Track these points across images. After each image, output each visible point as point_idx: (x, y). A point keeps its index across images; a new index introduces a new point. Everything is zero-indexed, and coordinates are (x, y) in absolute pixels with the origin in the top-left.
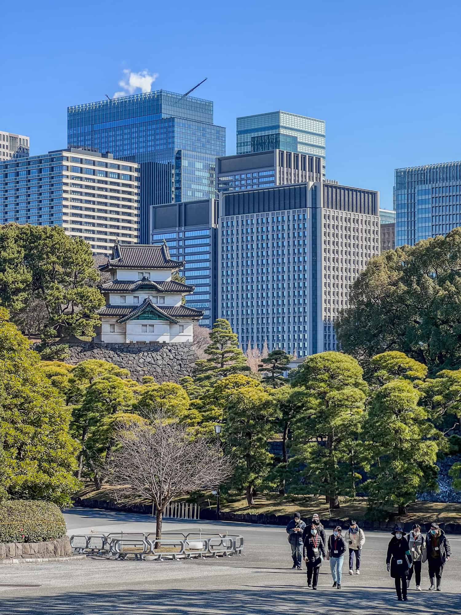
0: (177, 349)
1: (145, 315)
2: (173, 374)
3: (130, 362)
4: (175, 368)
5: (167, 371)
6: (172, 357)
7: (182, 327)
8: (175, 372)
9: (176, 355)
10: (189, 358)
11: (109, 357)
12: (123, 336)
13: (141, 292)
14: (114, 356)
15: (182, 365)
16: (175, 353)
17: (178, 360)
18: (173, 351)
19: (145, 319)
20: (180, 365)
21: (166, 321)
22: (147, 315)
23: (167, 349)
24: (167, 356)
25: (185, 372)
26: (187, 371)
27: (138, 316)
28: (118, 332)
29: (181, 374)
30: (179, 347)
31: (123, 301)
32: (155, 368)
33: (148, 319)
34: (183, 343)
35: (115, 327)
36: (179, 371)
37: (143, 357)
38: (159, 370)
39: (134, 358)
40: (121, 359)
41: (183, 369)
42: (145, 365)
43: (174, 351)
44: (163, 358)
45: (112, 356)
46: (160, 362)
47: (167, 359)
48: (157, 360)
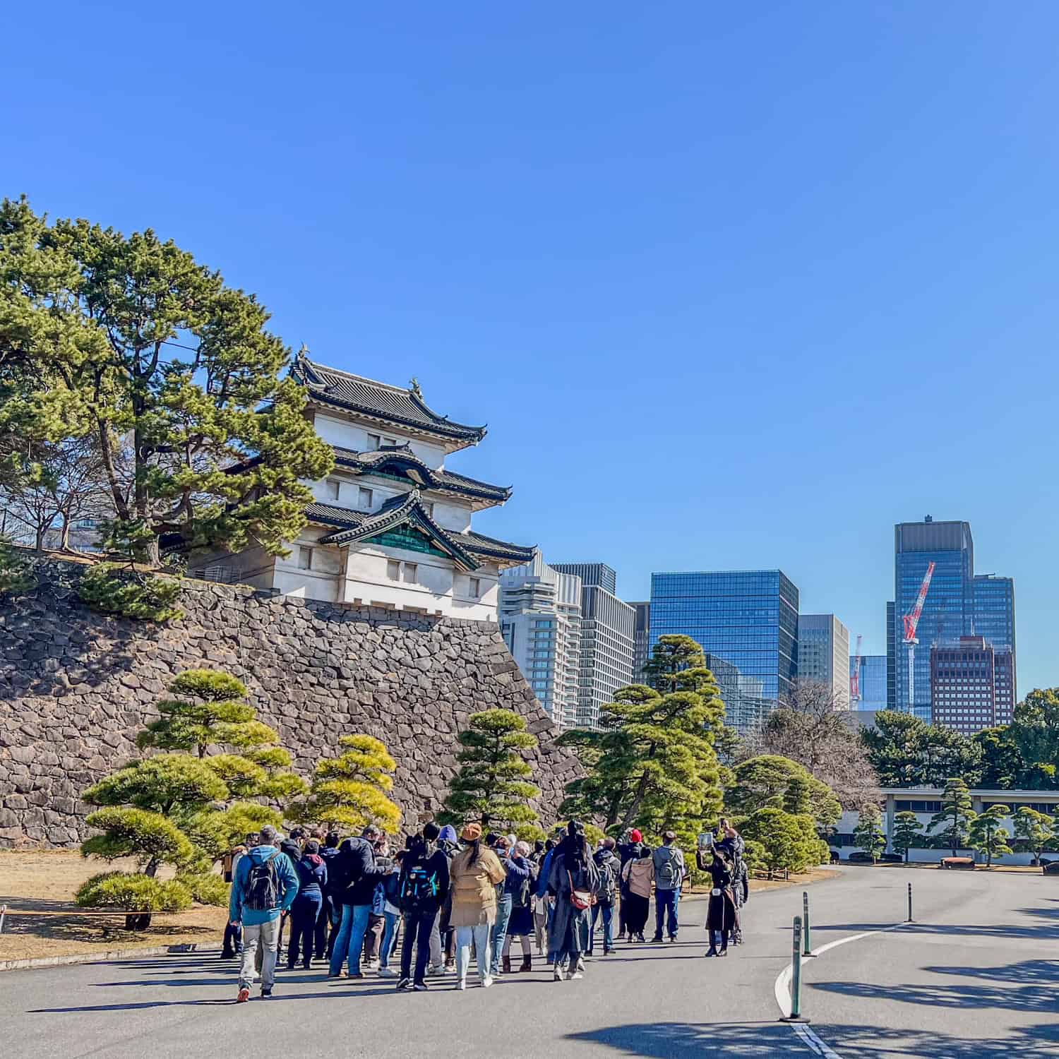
0: (465, 635)
1: (397, 537)
2: (462, 698)
3: (352, 655)
4: (464, 682)
5: (446, 689)
6: (454, 655)
7: (475, 583)
8: (465, 691)
9: (462, 650)
10: (493, 660)
11: (295, 635)
12: (332, 582)
13: (379, 480)
14: (306, 634)
15: (479, 676)
16: (459, 644)
17: (467, 662)
18: (455, 640)
19: (396, 546)
20: (475, 675)
21: (445, 560)
22: (402, 538)
23: (439, 631)
24: (441, 649)
25: (489, 695)
26: (493, 692)
27: (380, 536)
28: (318, 571)
29: (478, 699)
30: (467, 631)
31: (333, 495)
32: (416, 678)
33: (404, 548)
34: (477, 622)
35: (314, 555)
36: (473, 689)
37: (383, 646)
38: (427, 684)
39: (361, 646)
40: (327, 645)
41: (483, 687)
42: (392, 667)
43: (458, 641)
44: (432, 654)
45: (302, 632)
46: (426, 663)
47: (441, 656)
48: (419, 656)
